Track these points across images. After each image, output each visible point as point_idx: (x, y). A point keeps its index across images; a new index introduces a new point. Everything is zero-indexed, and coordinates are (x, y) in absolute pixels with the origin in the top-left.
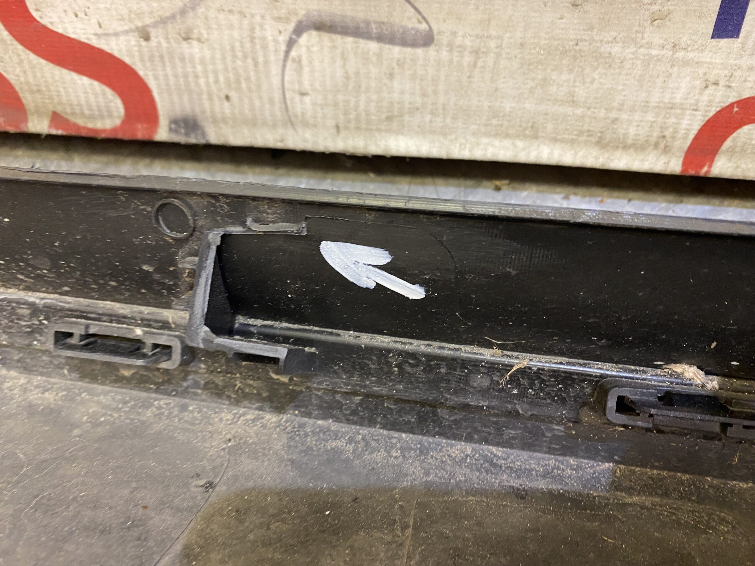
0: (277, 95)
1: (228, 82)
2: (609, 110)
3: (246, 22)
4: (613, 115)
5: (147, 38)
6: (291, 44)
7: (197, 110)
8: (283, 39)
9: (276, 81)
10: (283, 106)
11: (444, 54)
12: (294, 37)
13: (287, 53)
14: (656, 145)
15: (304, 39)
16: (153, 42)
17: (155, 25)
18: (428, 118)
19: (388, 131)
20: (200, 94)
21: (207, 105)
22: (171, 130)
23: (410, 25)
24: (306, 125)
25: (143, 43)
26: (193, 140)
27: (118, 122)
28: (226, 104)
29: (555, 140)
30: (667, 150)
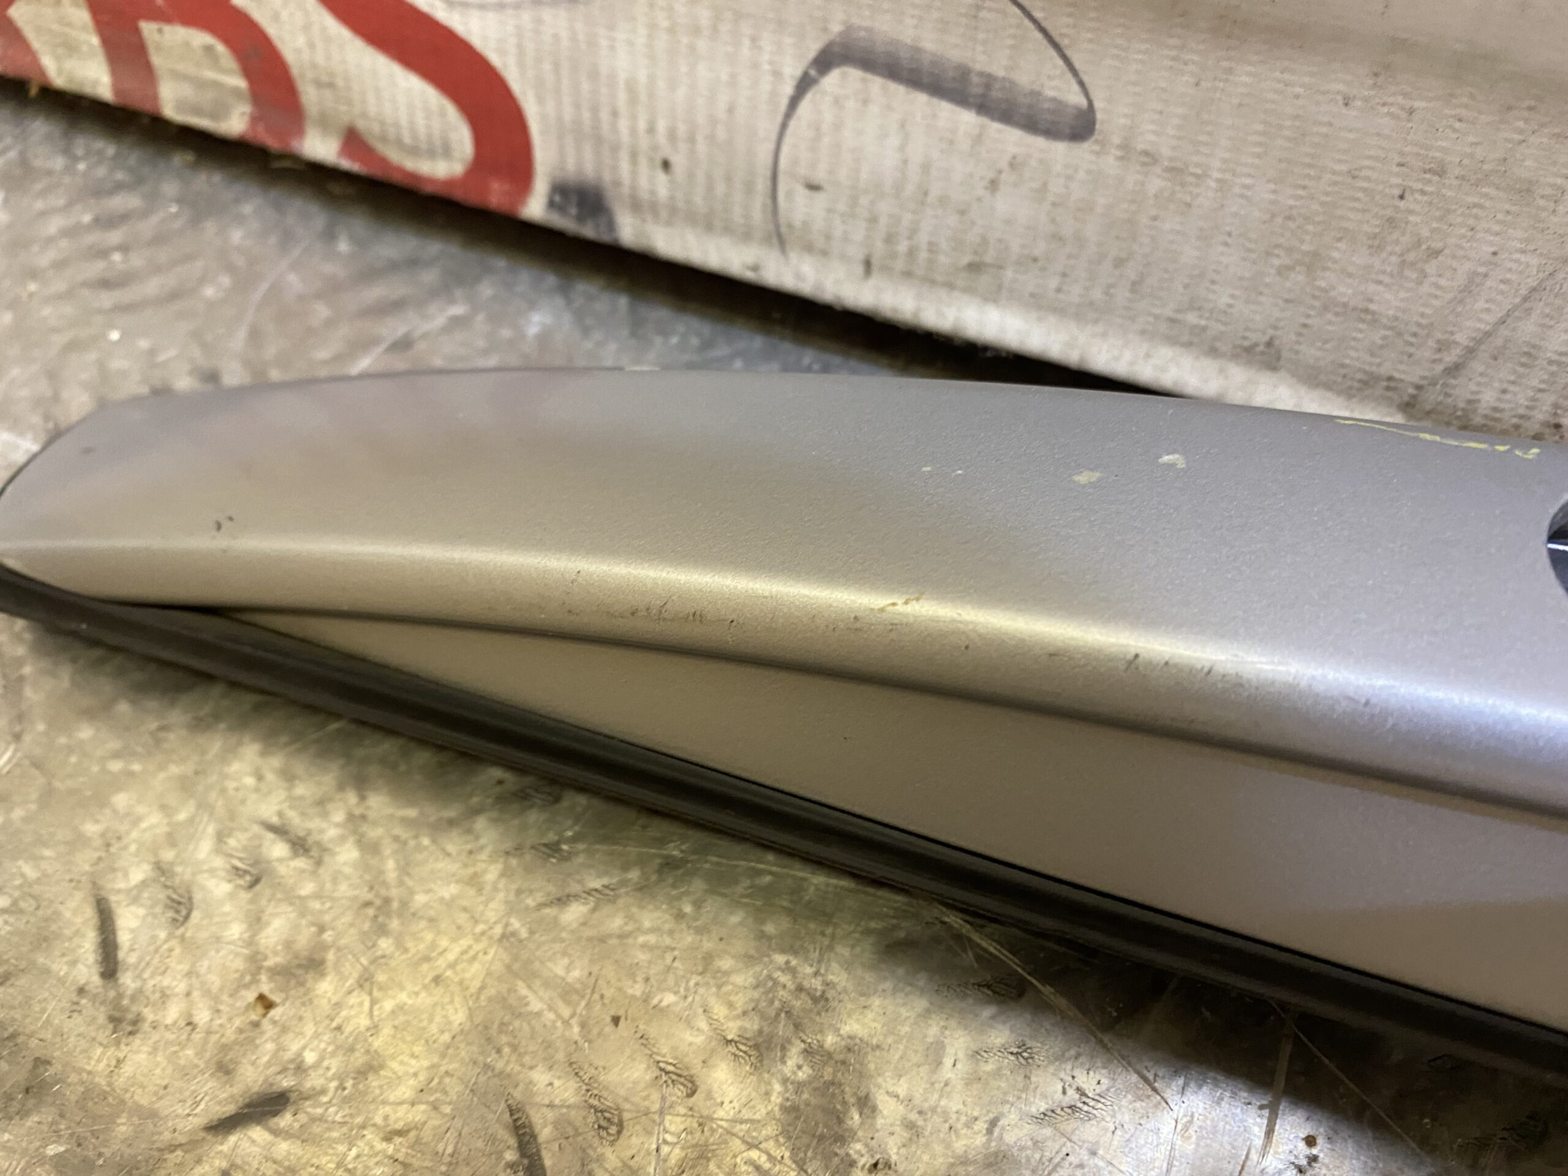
1: (672, 135)
4: (1454, 358)
6: (804, 84)
7: (607, 177)
8: (791, 72)
9: (764, 152)
10: (769, 202)
11: (1110, 163)
12: (813, 73)
13: (795, 102)
15: (832, 81)
18: (1053, 283)
19: (969, 290)
20: (615, 149)
21: (627, 169)
22: (551, 204)
23: (1051, 92)
24: (807, 247)
26: (589, 231)
27: (460, 169)
28: (661, 177)
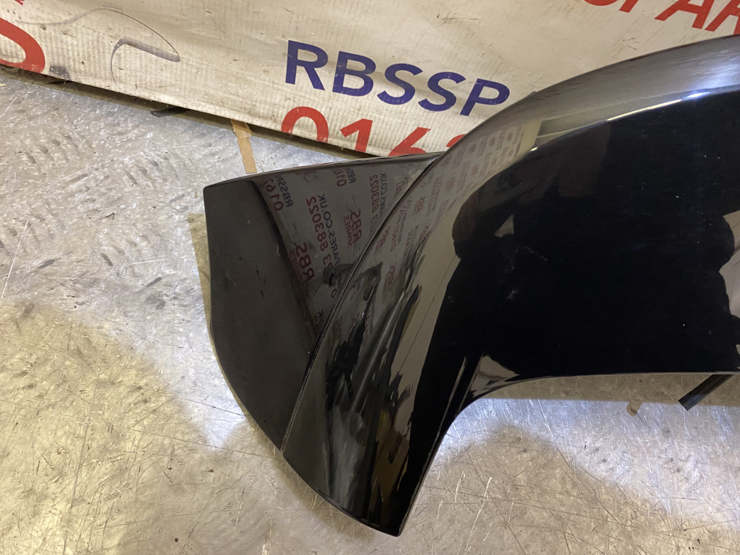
0: (108, 67)
1: (84, 55)
2: (252, 101)
3: (96, 34)
4: (254, 103)
5: (44, 29)
6: (116, 48)
7: (66, 65)
8: (113, 45)
9: (108, 61)
10: (111, 72)
11: (185, 66)
12: (118, 45)
13: (114, 51)
14: (271, 118)
15: (122, 47)
16: (47, 31)
17: (50, 24)
18: (178, 90)
19: (160, 92)
20: (69, 59)
21: (72, 63)
22: (50, 70)
23: (170, 52)
24: (121, 82)
25: (42, 30)
26: (62, 77)
27: (21, 61)
28: (82, 65)
29: (232, 109)
30: (275, 121)
